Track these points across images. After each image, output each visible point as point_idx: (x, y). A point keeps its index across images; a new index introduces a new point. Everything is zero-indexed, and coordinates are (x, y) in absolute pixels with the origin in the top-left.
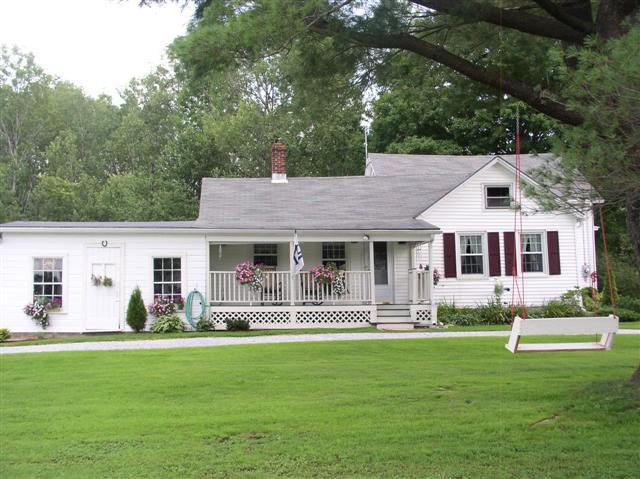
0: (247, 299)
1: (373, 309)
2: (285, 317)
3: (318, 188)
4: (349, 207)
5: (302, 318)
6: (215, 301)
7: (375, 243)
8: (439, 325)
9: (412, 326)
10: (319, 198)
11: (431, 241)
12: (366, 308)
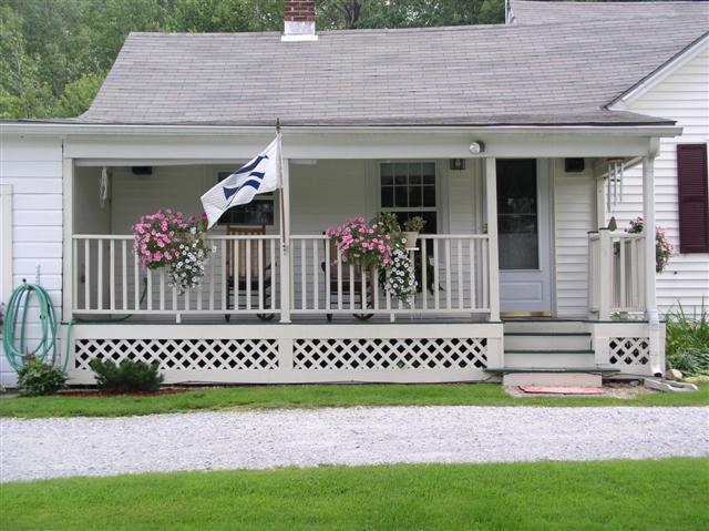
0: (169, 306)
1: (494, 332)
2: (265, 352)
3: (382, 50)
4: (450, 86)
5: (308, 356)
6: (88, 310)
7: (501, 163)
8: (670, 378)
9: (598, 379)
10: (382, 70)
11: (652, 156)
12: (476, 331)
